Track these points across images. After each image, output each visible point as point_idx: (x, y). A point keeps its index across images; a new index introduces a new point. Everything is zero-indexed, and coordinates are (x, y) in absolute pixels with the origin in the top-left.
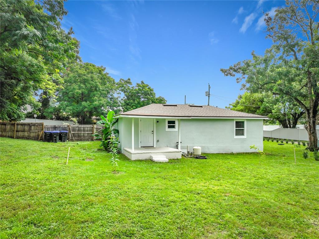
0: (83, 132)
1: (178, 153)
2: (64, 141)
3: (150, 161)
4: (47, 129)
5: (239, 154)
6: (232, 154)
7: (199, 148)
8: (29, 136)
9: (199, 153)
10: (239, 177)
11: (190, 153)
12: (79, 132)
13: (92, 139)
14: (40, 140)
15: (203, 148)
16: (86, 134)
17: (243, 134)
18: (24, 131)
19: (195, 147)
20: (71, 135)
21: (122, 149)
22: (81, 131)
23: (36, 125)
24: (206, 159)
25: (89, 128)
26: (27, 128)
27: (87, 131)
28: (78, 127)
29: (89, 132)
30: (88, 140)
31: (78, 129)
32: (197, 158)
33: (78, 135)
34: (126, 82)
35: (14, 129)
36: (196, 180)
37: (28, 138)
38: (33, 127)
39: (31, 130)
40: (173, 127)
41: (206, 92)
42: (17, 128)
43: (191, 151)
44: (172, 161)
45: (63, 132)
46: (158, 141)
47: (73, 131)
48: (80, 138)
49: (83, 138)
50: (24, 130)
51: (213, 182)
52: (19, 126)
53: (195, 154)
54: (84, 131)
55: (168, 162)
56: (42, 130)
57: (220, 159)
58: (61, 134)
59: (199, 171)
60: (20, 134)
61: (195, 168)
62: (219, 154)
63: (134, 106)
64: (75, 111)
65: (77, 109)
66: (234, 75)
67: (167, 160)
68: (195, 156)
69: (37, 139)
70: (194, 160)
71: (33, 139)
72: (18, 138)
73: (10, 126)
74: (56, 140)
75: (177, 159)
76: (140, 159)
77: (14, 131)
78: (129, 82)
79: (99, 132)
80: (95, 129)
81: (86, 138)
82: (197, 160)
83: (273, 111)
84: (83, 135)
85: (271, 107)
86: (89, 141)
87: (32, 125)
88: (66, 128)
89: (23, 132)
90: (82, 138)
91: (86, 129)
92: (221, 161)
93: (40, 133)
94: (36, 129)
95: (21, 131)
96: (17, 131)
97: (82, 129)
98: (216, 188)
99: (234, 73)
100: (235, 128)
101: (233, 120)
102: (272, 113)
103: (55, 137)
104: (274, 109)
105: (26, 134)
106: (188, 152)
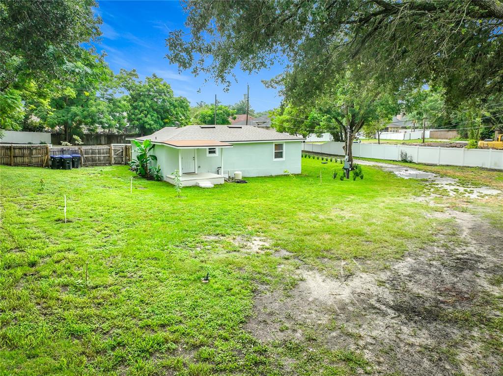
0: (98, 156)
1: (221, 179)
2: (77, 167)
3: (197, 187)
4: (52, 152)
5: (277, 176)
6: (271, 177)
7: (240, 173)
8: (30, 162)
9: (240, 178)
10: (271, 196)
11: (231, 177)
12: (93, 155)
13: (110, 163)
14: (45, 166)
15: (243, 171)
16: (102, 158)
17: (282, 157)
18: (23, 156)
19: (236, 172)
20: (84, 159)
21: (164, 176)
22: (96, 154)
23: (39, 148)
24: (246, 183)
25: (105, 150)
26: (26, 152)
27: (103, 154)
28: (92, 149)
29: (105, 155)
30: (104, 165)
31: (92, 152)
32: (238, 182)
33: (92, 159)
34: (130, 74)
35: (11, 153)
36: (241, 199)
37: (29, 165)
38: (34, 152)
39: (32, 155)
40: (214, 152)
41: (244, 95)
42: (15, 152)
43: (232, 176)
44: (217, 186)
45: (75, 157)
46: (199, 167)
47: (85, 155)
48: (94, 163)
49: (99, 162)
50: (24, 154)
51: (252, 200)
52: (17, 151)
53: (236, 179)
54: (99, 153)
55: (214, 188)
56: (47, 154)
57: (258, 182)
58: (73, 158)
59: (242, 193)
60: (19, 160)
61: (238, 191)
62: (258, 177)
63: (145, 110)
64: (61, 120)
65: (63, 116)
66: (276, 88)
67: (213, 186)
68: (236, 181)
69: (40, 165)
70: (236, 184)
71: (36, 166)
72: (17, 165)
73: (5, 150)
74: (69, 166)
75: (221, 184)
76: (188, 185)
77: (11, 156)
78: (134, 75)
79: (118, 155)
80: (113, 151)
81: (102, 162)
82: (239, 184)
83: (321, 124)
84: (99, 159)
85: (319, 118)
86: (106, 166)
87: (34, 149)
88: (77, 151)
89: (22, 158)
90: (97, 162)
91: (102, 151)
92: (259, 184)
93: (44, 158)
94: (39, 154)
95: (19, 156)
96: (14, 157)
97: (97, 151)
98: (254, 203)
99: (276, 85)
100: (274, 151)
101: (272, 143)
102: (320, 125)
103: (68, 163)
104: (321, 121)
105: (26, 160)
106: (229, 177)
